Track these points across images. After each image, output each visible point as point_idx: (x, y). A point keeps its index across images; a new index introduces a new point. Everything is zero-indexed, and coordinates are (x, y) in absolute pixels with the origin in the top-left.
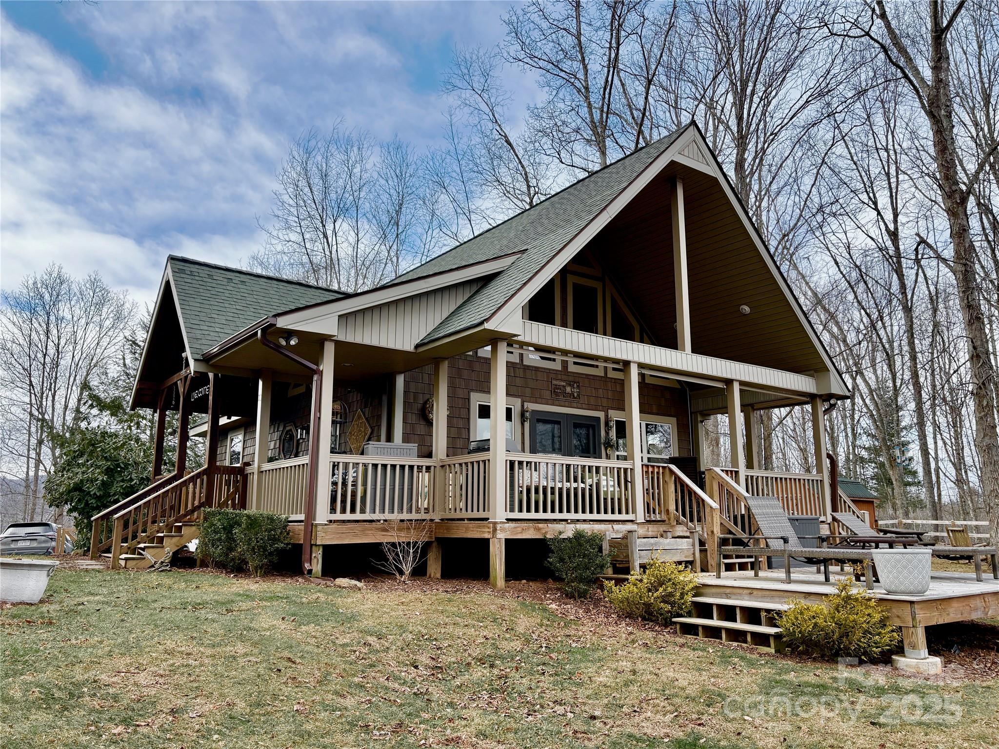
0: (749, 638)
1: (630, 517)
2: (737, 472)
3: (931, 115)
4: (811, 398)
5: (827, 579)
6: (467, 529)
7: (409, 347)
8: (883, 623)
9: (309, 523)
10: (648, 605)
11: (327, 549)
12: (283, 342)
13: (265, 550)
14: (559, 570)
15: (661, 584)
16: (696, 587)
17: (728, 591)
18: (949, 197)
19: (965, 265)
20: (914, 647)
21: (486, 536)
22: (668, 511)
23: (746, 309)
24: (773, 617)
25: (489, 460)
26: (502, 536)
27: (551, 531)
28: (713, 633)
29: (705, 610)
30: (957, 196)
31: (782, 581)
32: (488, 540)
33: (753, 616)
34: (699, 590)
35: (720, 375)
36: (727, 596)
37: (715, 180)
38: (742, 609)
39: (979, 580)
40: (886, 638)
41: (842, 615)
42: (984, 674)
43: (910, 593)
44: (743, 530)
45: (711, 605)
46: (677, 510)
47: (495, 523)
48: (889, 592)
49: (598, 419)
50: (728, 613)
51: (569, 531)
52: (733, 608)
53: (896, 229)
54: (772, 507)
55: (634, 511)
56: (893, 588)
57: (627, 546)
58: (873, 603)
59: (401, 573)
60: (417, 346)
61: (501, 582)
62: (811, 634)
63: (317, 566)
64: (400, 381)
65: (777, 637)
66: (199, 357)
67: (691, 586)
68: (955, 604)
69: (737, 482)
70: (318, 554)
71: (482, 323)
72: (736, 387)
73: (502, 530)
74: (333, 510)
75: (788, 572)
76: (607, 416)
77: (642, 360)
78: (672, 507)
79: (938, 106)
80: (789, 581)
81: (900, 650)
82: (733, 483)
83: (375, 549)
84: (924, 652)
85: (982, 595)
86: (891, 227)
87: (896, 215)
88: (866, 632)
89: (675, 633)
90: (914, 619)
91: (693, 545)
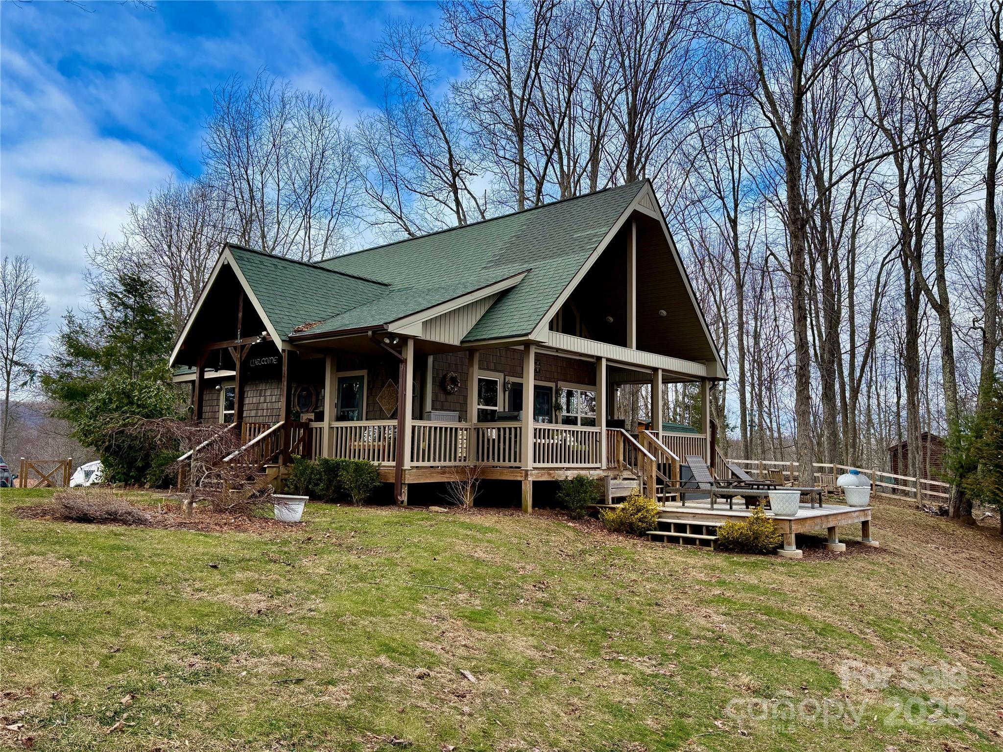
0: (698, 542)
1: (598, 465)
2: (658, 434)
3: (787, 157)
4: (703, 379)
5: (731, 508)
6: (501, 473)
7: (457, 343)
8: (773, 533)
9: (399, 470)
10: (631, 524)
11: (410, 485)
12: (387, 341)
13: (367, 487)
14: (566, 501)
15: (639, 511)
16: (658, 513)
17: (679, 515)
18: (794, 223)
19: (800, 277)
20: (789, 544)
21: (519, 479)
22: (618, 461)
23: (664, 313)
24: (711, 530)
25: (520, 428)
26: (530, 479)
27: (560, 476)
28: (673, 540)
29: (666, 527)
30: (799, 223)
31: (709, 509)
32: (521, 482)
33: (697, 529)
34: (660, 514)
35: (649, 365)
36: (678, 518)
37: (658, 222)
38: (691, 525)
39: (813, 508)
40: (776, 540)
41: (755, 527)
42: (823, 558)
43: (789, 515)
44: (665, 474)
45: (670, 524)
46: (624, 460)
47: (527, 471)
48: (776, 515)
49: (551, 388)
50: (681, 528)
51: (571, 475)
52: (685, 525)
53: (736, 217)
54: (699, 462)
55: (601, 462)
56: (780, 512)
57: (603, 486)
58: (770, 521)
59: (462, 504)
60: (462, 342)
61: (530, 509)
62: (738, 539)
63: (404, 498)
64: (430, 359)
65: (716, 541)
66: (284, 338)
67: (655, 512)
68: (809, 522)
69: (658, 438)
70: (405, 490)
71: (527, 335)
72: (660, 373)
73: (532, 475)
74: (412, 460)
75: (712, 503)
76: (557, 386)
77: (609, 356)
78: (621, 458)
79: (793, 152)
80: (712, 509)
81: (782, 546)
82: (655, 439)
83: (440, 486)
84: (794, 547)
85: (820, 517)
86: (732, 215)
87: (736, 205)
88: (767, 536)
89: (648, 540)
90: (790, 529)
91: (640, 485)
